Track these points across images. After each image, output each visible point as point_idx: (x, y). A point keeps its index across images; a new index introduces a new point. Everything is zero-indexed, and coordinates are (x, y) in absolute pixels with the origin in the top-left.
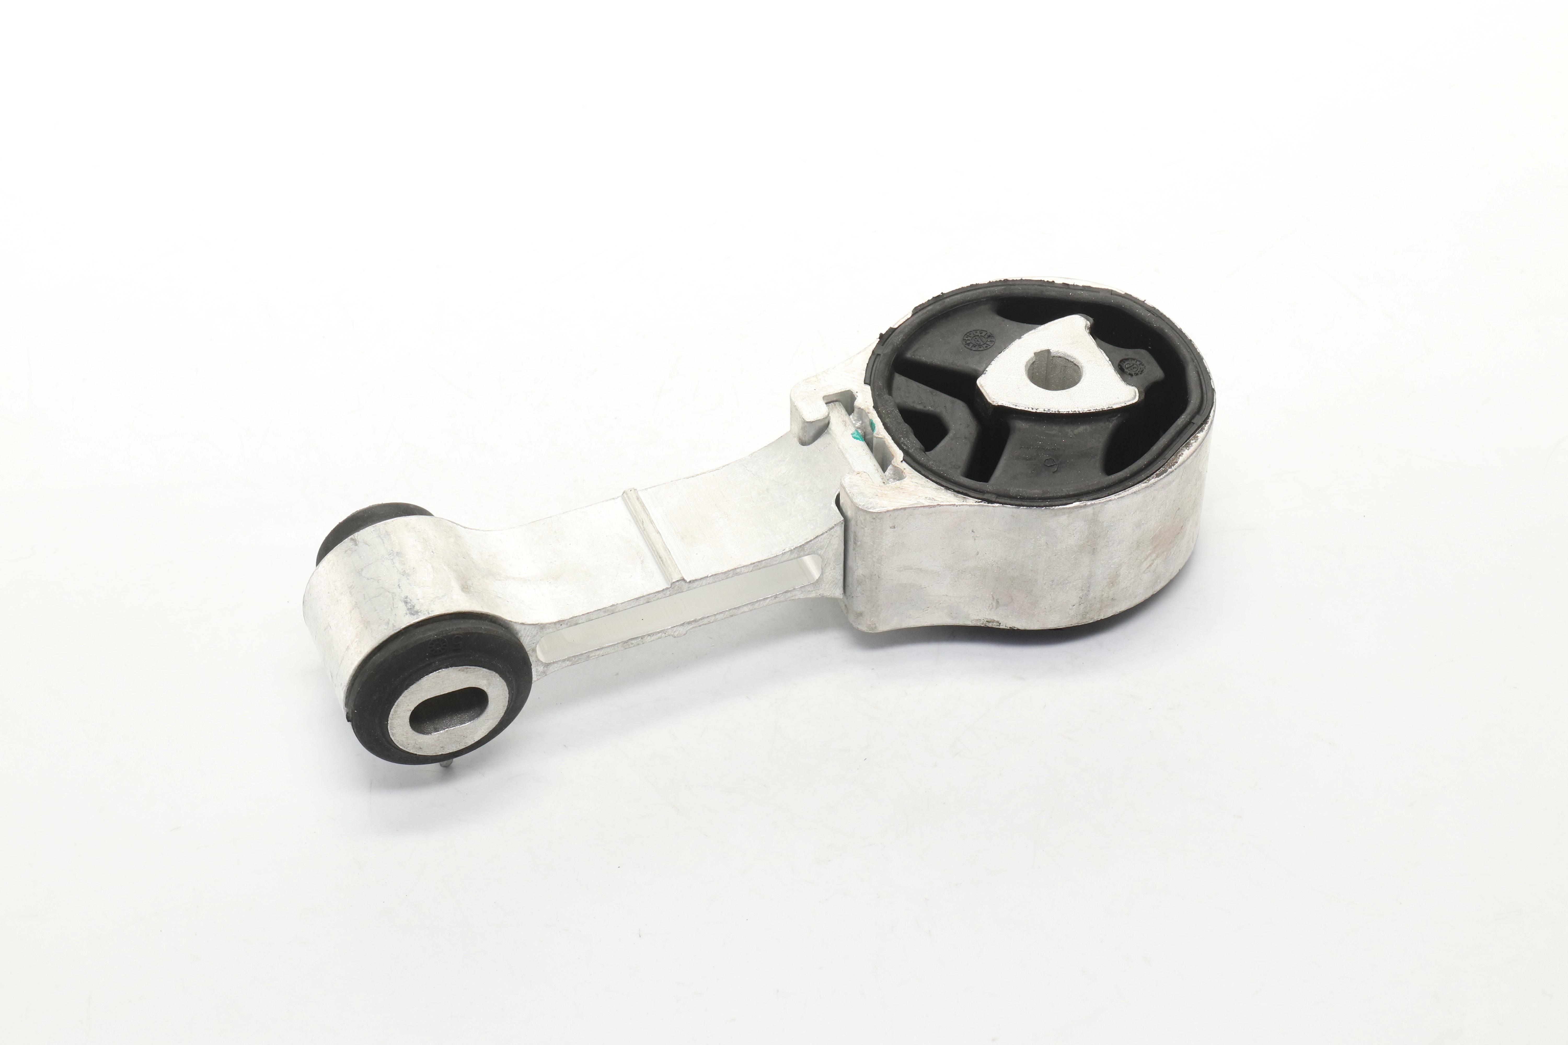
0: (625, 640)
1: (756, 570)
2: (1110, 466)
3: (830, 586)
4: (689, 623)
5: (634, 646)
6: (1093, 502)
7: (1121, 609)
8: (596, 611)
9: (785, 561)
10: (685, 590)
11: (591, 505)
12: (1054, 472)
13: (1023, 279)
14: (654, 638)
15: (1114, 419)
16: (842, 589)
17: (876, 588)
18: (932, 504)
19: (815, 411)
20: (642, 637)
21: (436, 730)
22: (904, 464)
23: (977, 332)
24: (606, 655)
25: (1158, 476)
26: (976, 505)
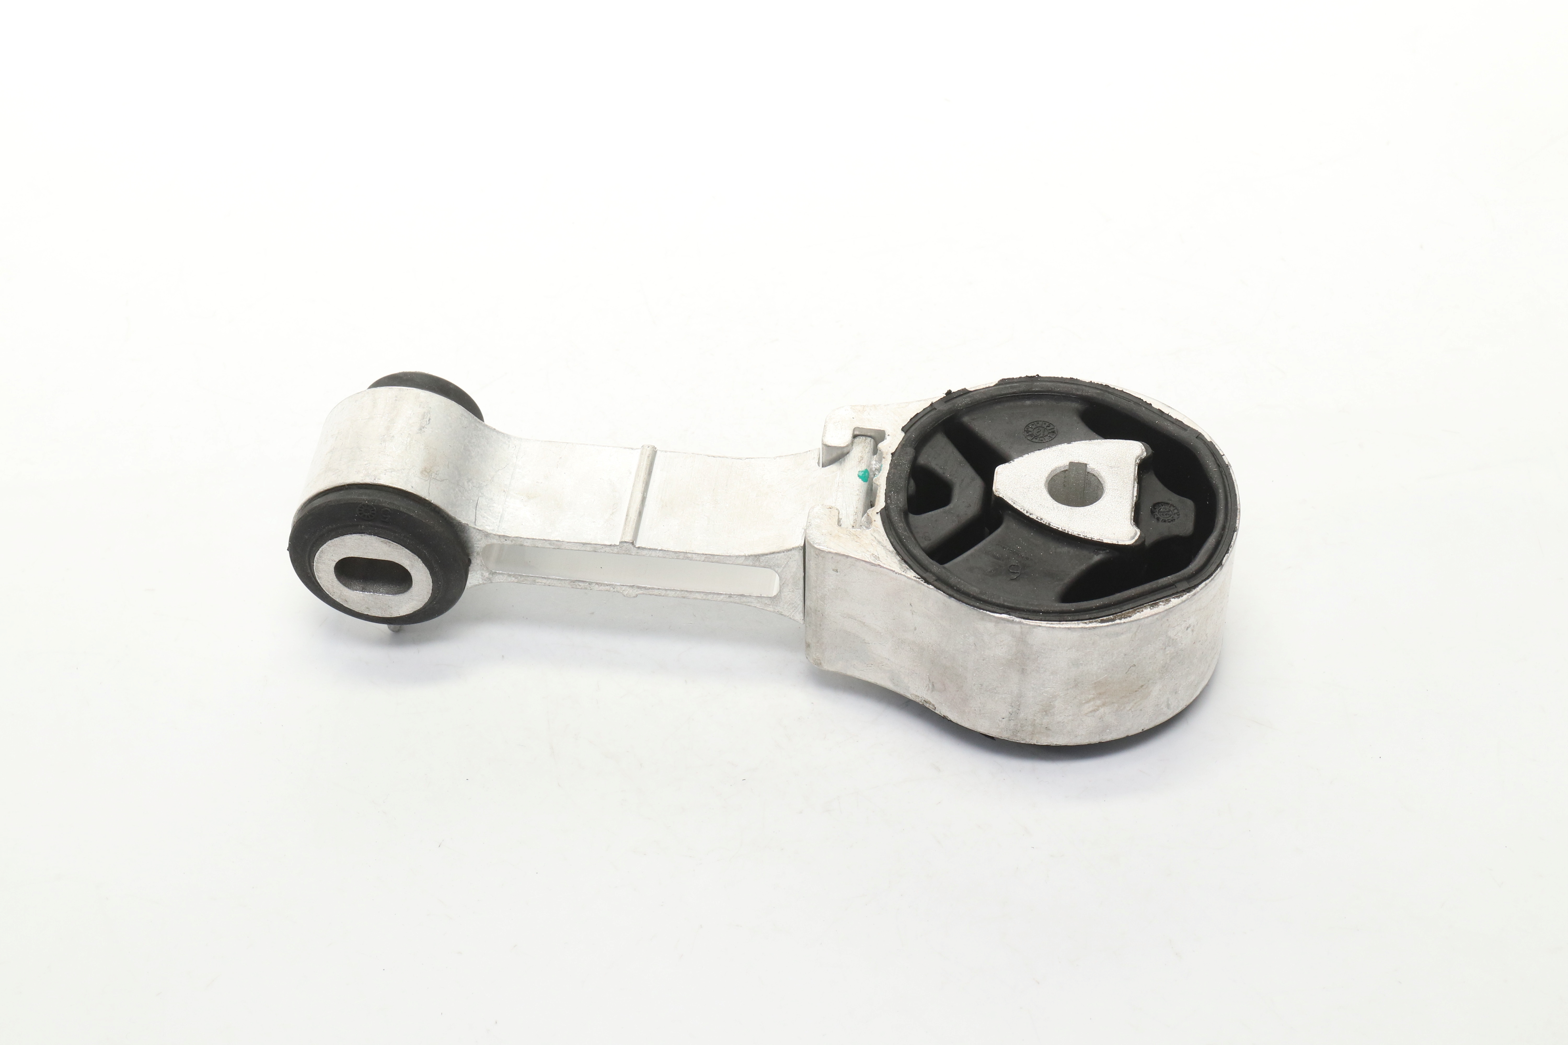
0: (572, 579)
1: (708, 561)
2: (1069, 595)
3: (789, 607)
4: (638, 587)
5: (581, 589)
6: (1023, 620)
7: (1057, 742)
8: (541, 539)
9: (739, 564)
10: (633, 554)
11: (608, 447)
12: (1012, 580)
13: (1124, 391)
14: (602, 588)
15: (1101, 552)
16: (802, 615)
17: (820, 625)
18: (874, 562)
19: (841, 439)
20: (590, 583)
21: (363, 590)
22: (879, 516)
23: (1045, 424)
24: (553, 586)
25: (1102, 621)
26: (912, 579)
